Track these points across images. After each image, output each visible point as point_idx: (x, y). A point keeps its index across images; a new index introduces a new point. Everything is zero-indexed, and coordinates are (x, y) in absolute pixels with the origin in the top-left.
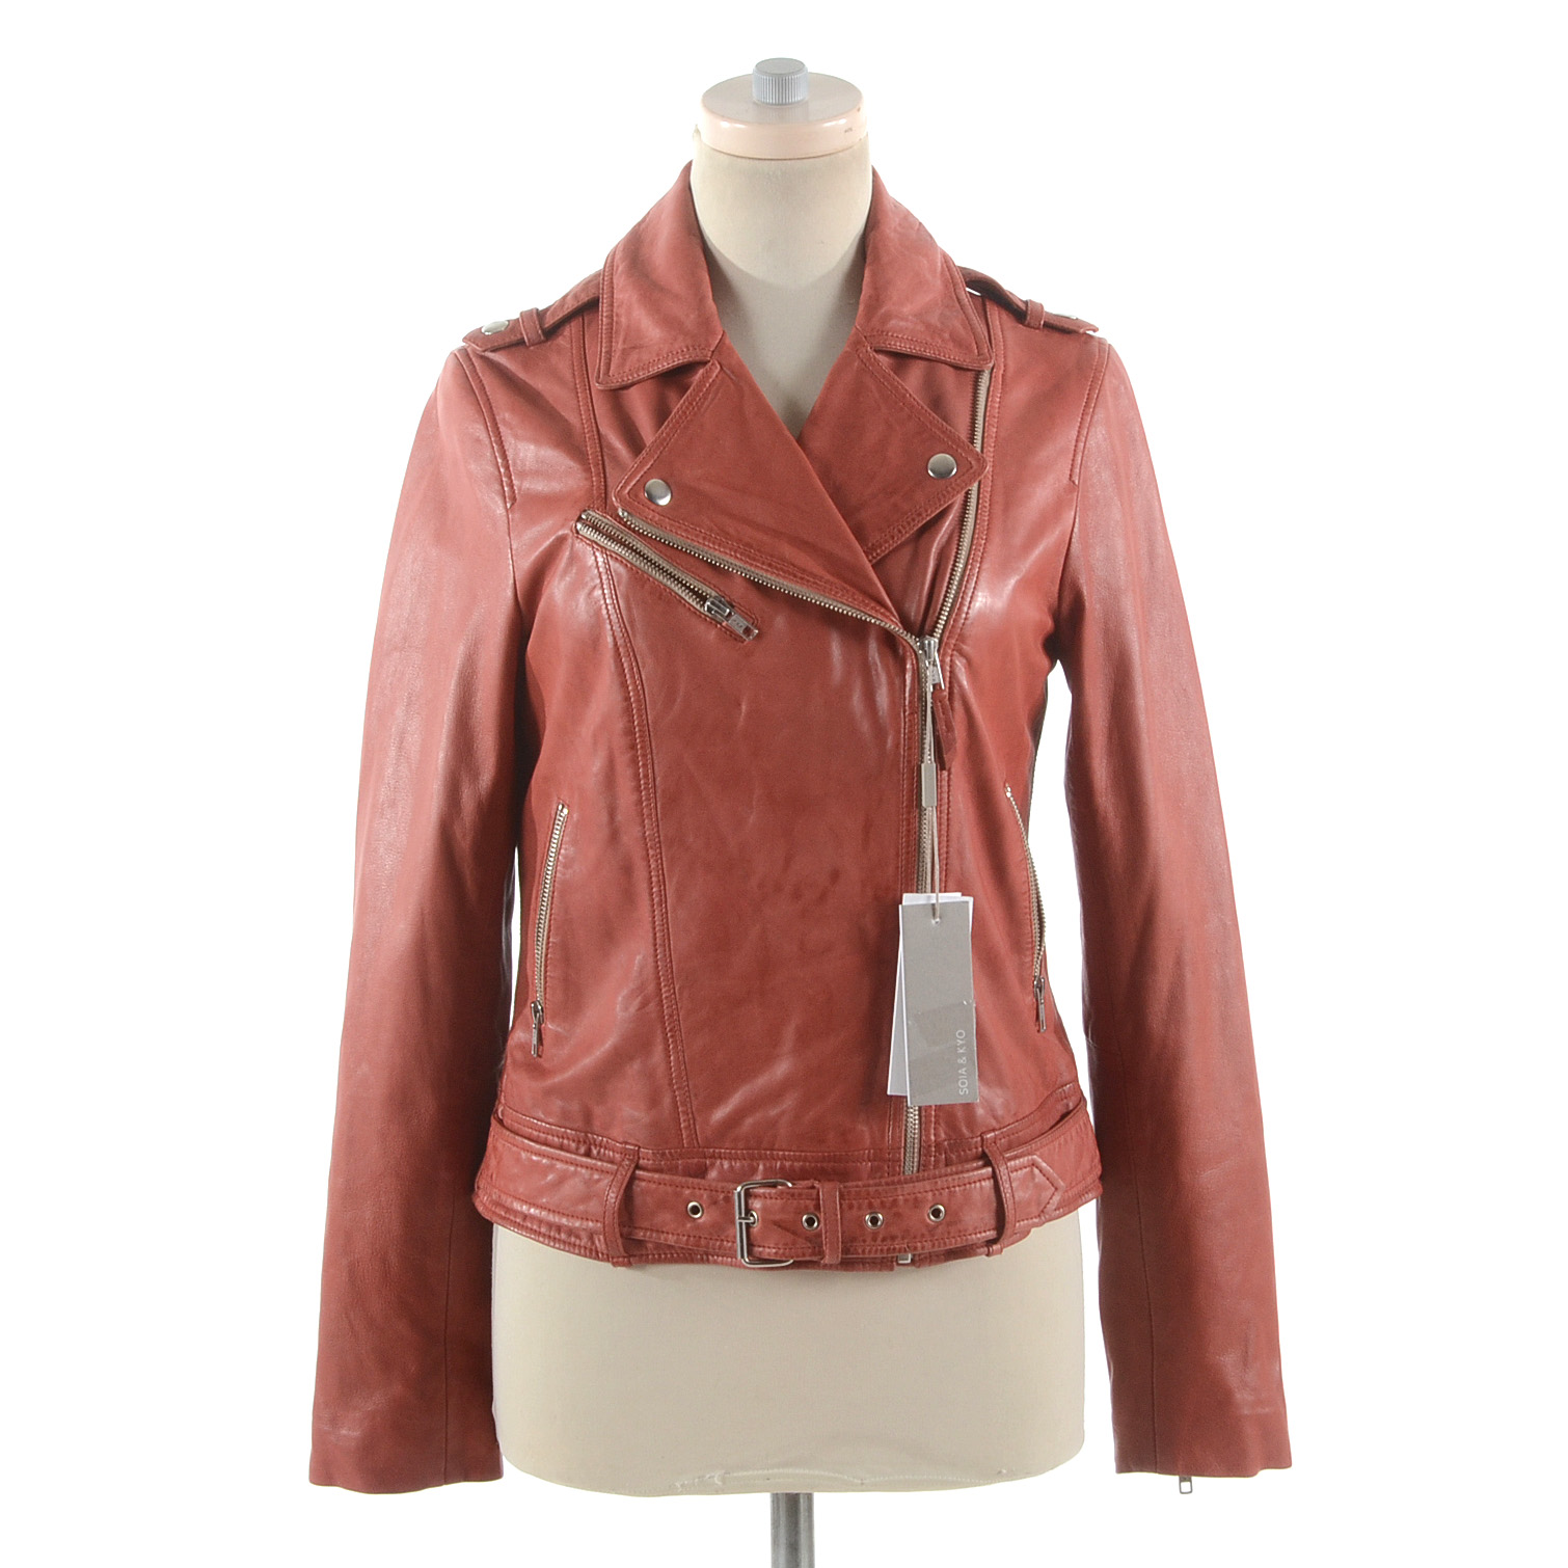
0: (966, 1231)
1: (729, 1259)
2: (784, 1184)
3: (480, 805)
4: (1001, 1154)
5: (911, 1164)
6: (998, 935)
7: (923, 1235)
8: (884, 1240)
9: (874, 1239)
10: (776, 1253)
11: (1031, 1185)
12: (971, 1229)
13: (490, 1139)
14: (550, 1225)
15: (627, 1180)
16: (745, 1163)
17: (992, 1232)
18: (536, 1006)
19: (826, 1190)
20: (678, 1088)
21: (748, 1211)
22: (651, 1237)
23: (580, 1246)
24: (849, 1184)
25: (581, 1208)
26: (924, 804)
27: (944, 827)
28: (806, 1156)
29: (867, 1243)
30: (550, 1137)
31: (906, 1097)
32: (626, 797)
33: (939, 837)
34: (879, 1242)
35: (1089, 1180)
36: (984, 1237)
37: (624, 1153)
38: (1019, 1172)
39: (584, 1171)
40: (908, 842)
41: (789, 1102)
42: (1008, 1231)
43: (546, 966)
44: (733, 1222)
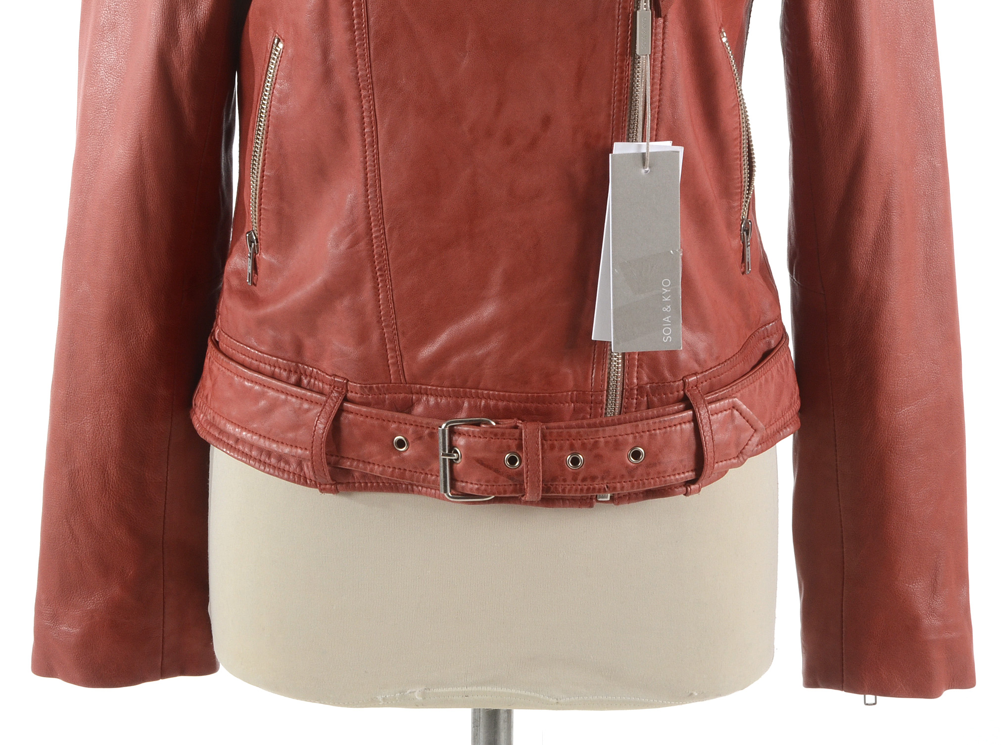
0: (665, 472)
1: (433, 491)
2: (488, 423)
3: (197, 35)
4: (702, 398)
5: (613, 407)
6: (708, 182)
7: (622, 476)
8: (584, 480)
9: (575, 479)
10: (478, 489)
11: (730, 427)
12: (670, 470)
13: (207, 361)
14: (261, 450)
15: (334, 412)
16: (451, 400)
17: (691, 473)
18: (251, 237)
19: (529, 431)
20: (386, 326)
21: (452, 448)
22: (358, 466)
23: (289, 472)
24: (552, 424)
25: (291, 435)
26: (638, 53)
27: (657, 75)
28: (509, 396)
29: (568, 483)
30: (262, 365)
31: (611, 342)
32: (340, 37)
33: (652, 85)
34: (579, 482)
35: (788, 416)
36: (682, 478)
37: (333, 385)
38: (720, 415)
39: (294, 400)
40: (620, 90)
41: (494, 344)
42: (707, 470)
43: (260, 199)
44: (437, 456)
